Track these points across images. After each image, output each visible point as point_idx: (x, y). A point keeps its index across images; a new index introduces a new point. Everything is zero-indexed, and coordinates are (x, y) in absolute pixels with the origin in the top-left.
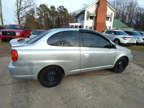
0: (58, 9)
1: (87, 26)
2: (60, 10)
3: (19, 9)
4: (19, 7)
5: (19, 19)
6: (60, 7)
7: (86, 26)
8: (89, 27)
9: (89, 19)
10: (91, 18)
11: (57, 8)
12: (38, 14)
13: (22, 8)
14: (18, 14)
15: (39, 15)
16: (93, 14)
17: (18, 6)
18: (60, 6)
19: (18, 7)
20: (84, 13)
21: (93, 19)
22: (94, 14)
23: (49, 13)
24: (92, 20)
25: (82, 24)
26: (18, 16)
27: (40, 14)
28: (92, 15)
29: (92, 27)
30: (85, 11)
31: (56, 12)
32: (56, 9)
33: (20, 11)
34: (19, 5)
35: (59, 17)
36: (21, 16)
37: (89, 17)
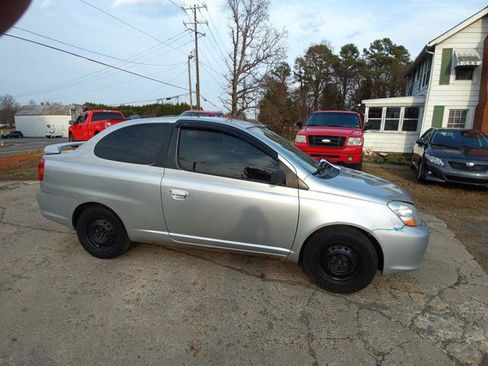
0: (368, 53)
1: (443, 107)
2: (375, 55)
3: (237, 67)
4: (238, 63)
5: (233, 95)
6: (377, 45)
7: (436, 107)
8: (452, 112)
9: (452, 77)
10: (464, 72)
11: (365, 50)
12: (300, 76)
13: (246, 65)
14: (234, 82)
15: (300, 81)
16: (470, 58)
17: (235, 61)
18: (377, 42)
19: (235, 65)
20: (432, 56)
21: (471, 78)
22: (475, 59)
23: (332, 70)
24: (469, 82)
25: (419, 100)
26: (234, 89)
27: (304, 78)
28: (462, 63)
29: (465, 112)
30: (433, 49)
31: (361, 64)
32: (361, 53)
33: (239, 73)
34: (239, 58)
35: (368, 78)
36: (240, 88)
37: (453, 71)
